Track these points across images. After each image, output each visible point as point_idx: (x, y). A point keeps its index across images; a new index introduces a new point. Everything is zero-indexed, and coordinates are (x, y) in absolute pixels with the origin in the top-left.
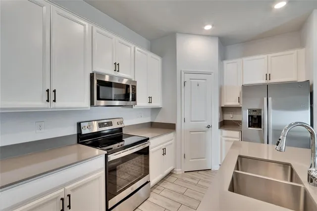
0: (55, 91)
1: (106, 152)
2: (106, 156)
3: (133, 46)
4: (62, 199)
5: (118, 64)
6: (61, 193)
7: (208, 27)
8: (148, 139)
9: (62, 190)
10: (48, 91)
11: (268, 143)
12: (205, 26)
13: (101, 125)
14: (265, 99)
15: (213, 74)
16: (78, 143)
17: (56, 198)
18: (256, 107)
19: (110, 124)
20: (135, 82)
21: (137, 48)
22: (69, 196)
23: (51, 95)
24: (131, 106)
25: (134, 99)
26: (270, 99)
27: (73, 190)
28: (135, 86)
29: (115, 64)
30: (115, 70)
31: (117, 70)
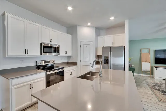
0: (28, 50)
1: (46, 71)
2: (46, 73)
3: (58, 32)
4: (31, 85)
5: (52, 39)
6: (30, 83)
7: (89, 24)
8: (64, 68)
9: (31, 82)
10: (25, 50)
11: (110, 69)
12: (88, 23)
13: (45, 62)
14: (110, 53)
15: (92, 42)
16: (36, 69)
17: (29, 84)
18: (107, 56)
19: (49, 62)
20: (59, 46)
21: (60, 32)
22: (33, 84)
23: (26, 51)
24: (58, 55)
25: (58, 52)
26: (111, 52)
27: (34, 83)
28: (59, 48)
29: (51, 39)
30: (51, 42)
31: (51, 41)
